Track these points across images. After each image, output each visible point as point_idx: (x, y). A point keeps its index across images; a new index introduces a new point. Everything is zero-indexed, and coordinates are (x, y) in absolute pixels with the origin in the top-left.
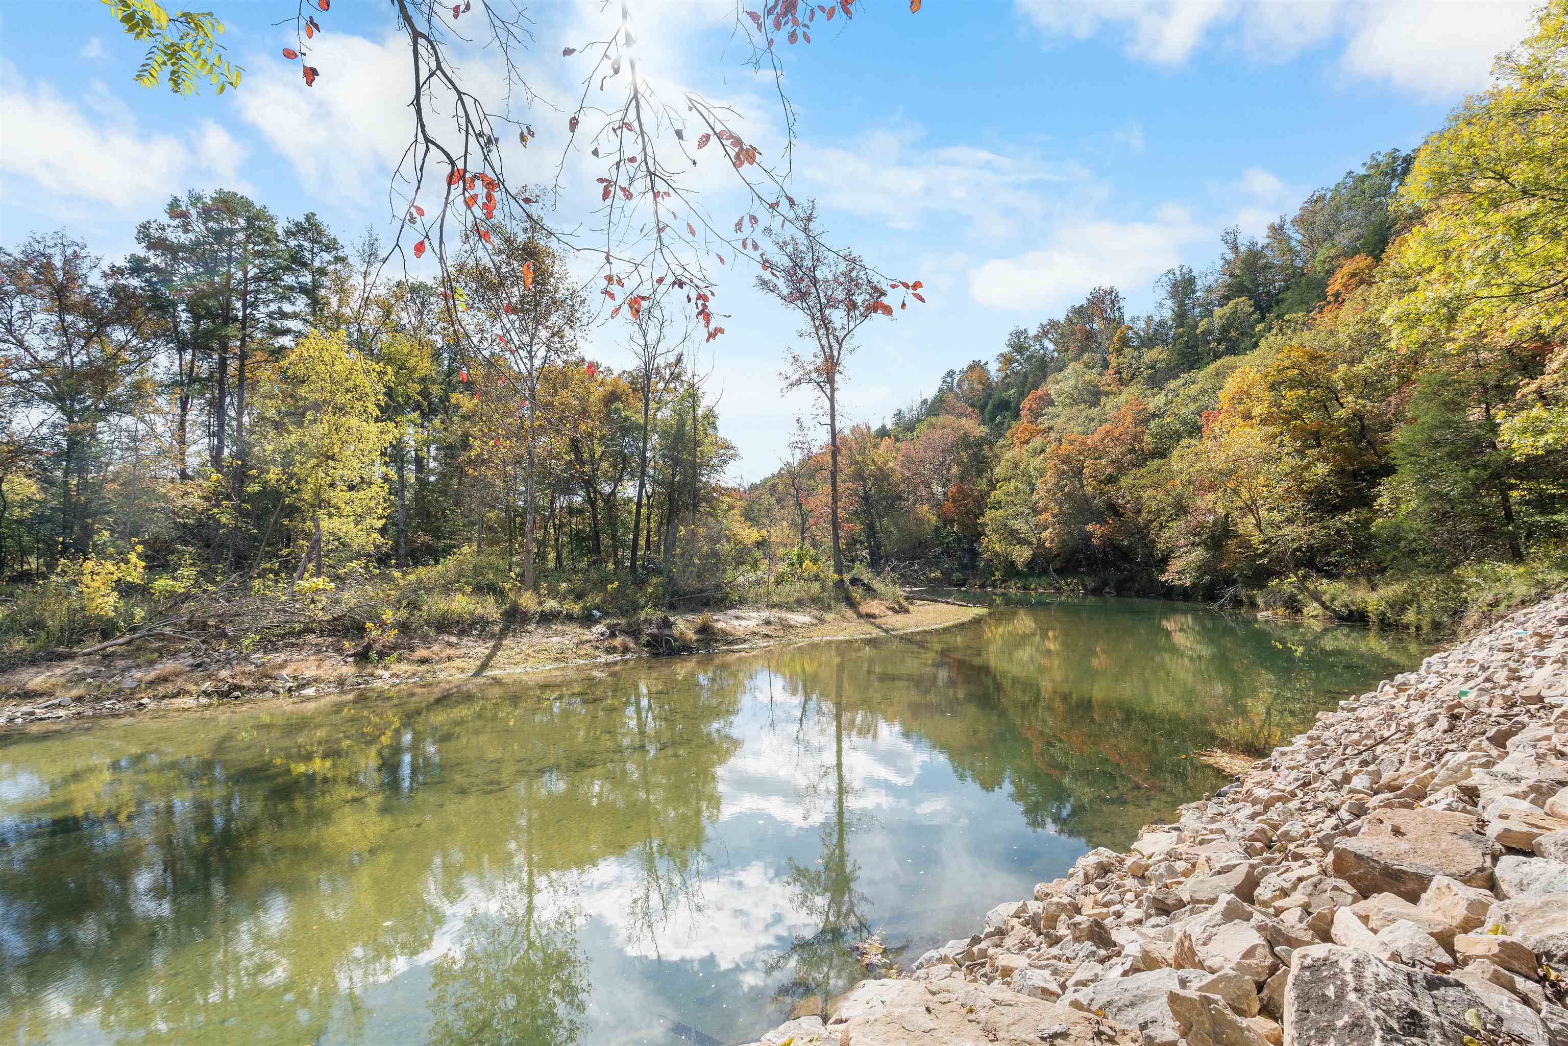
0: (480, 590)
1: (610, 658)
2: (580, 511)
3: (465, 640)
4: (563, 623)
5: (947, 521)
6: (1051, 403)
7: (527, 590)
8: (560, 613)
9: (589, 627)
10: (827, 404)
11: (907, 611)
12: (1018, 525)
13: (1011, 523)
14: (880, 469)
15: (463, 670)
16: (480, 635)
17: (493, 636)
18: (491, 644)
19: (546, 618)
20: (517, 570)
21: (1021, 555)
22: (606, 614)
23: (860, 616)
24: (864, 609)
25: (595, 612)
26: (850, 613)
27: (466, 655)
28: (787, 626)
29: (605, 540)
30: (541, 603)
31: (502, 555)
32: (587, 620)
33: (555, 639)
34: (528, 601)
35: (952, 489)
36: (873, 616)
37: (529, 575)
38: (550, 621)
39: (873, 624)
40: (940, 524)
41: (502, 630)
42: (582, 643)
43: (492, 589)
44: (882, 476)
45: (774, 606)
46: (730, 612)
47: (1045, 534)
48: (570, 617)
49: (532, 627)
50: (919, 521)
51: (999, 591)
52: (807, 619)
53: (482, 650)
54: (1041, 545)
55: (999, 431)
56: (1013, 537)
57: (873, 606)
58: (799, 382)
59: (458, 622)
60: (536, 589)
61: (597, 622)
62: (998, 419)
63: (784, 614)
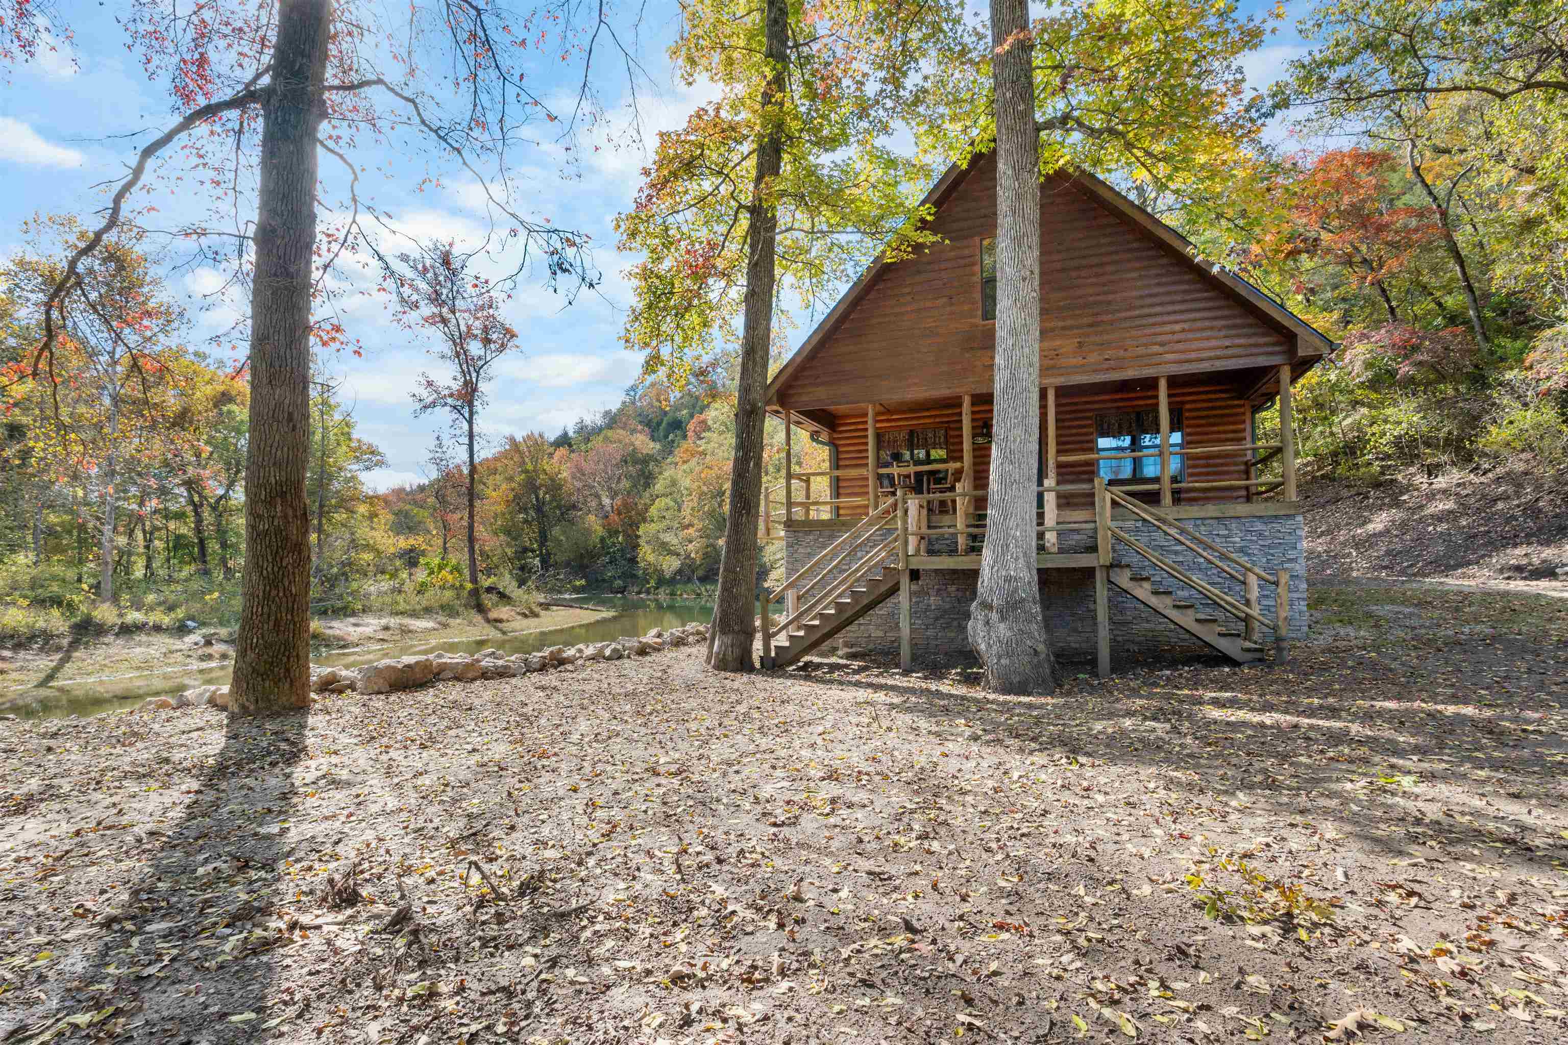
0: (41, 603)
1: (204, 665)
2: (180, 516)
3: (22, 654)
4: (148, 634)
5: (613, 533)
6: (709, 429)
7: (104, 602)
8: (144, 625)
9: (181, 637)
10: (466, 426)
11: (536, 615)
12: (668, 538)
13: (661, 536)
14: (552, 480)
15: (21, 682)
16: (41, 649)
17: (59, 649)
18: (58, 656)
19: (127, 630)
20: (92, 581)
21: (671, 564)
22: (203, 624)
23: (488, 621)
24: (493, 615)
25: (189, 623)
26: (478, 618)
27: (22, 669)
28: (405, 631)
29: (213, 546)
30: (121, 615)
31: (70, 563)
32: (181, 630)
33: (138, 650)
34: (105, 613)
35: (618, 501)
36: (500, 621)
37: (107, 587)
38: (132, 632)
39: (496, 628)
40: (606, 534)
41: (71, 644)
42: (171, 652)
43: (57, 601)
44: (555, 486)
45: (398, 613)
46: (352, 620)
47: (690, 547)
48: (158, 628)
49: (110, 639)
50: (588, 532)
51: (651, 597)
52: (430, 624)
53: (46, 663)
54: (688, 556)
55: (669, 449)
56: (665, 548)
57: (503, 612)
58: (433, 404)
59: (12, 637)
60: (115, 599)
61: (190, 631)
62: (671, 437)
63: (407, 621)
